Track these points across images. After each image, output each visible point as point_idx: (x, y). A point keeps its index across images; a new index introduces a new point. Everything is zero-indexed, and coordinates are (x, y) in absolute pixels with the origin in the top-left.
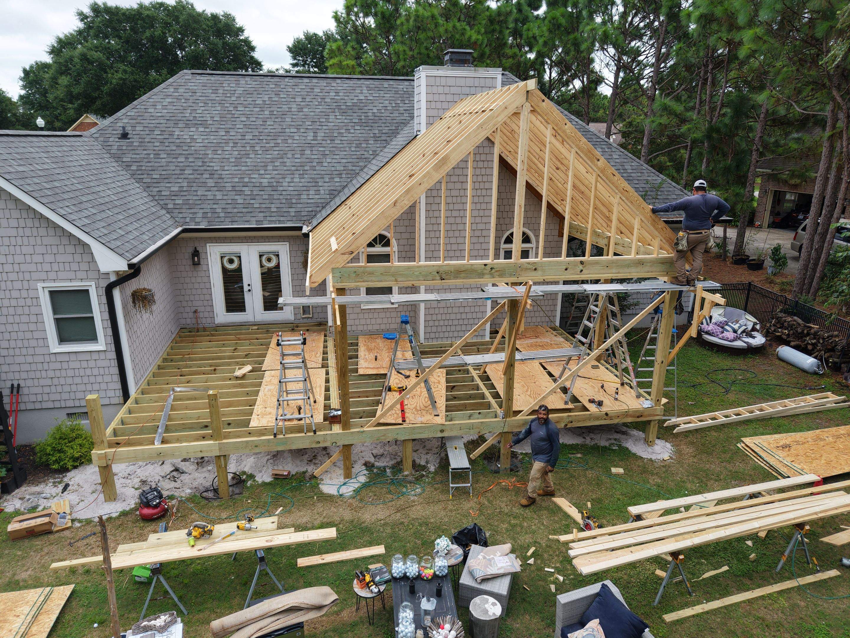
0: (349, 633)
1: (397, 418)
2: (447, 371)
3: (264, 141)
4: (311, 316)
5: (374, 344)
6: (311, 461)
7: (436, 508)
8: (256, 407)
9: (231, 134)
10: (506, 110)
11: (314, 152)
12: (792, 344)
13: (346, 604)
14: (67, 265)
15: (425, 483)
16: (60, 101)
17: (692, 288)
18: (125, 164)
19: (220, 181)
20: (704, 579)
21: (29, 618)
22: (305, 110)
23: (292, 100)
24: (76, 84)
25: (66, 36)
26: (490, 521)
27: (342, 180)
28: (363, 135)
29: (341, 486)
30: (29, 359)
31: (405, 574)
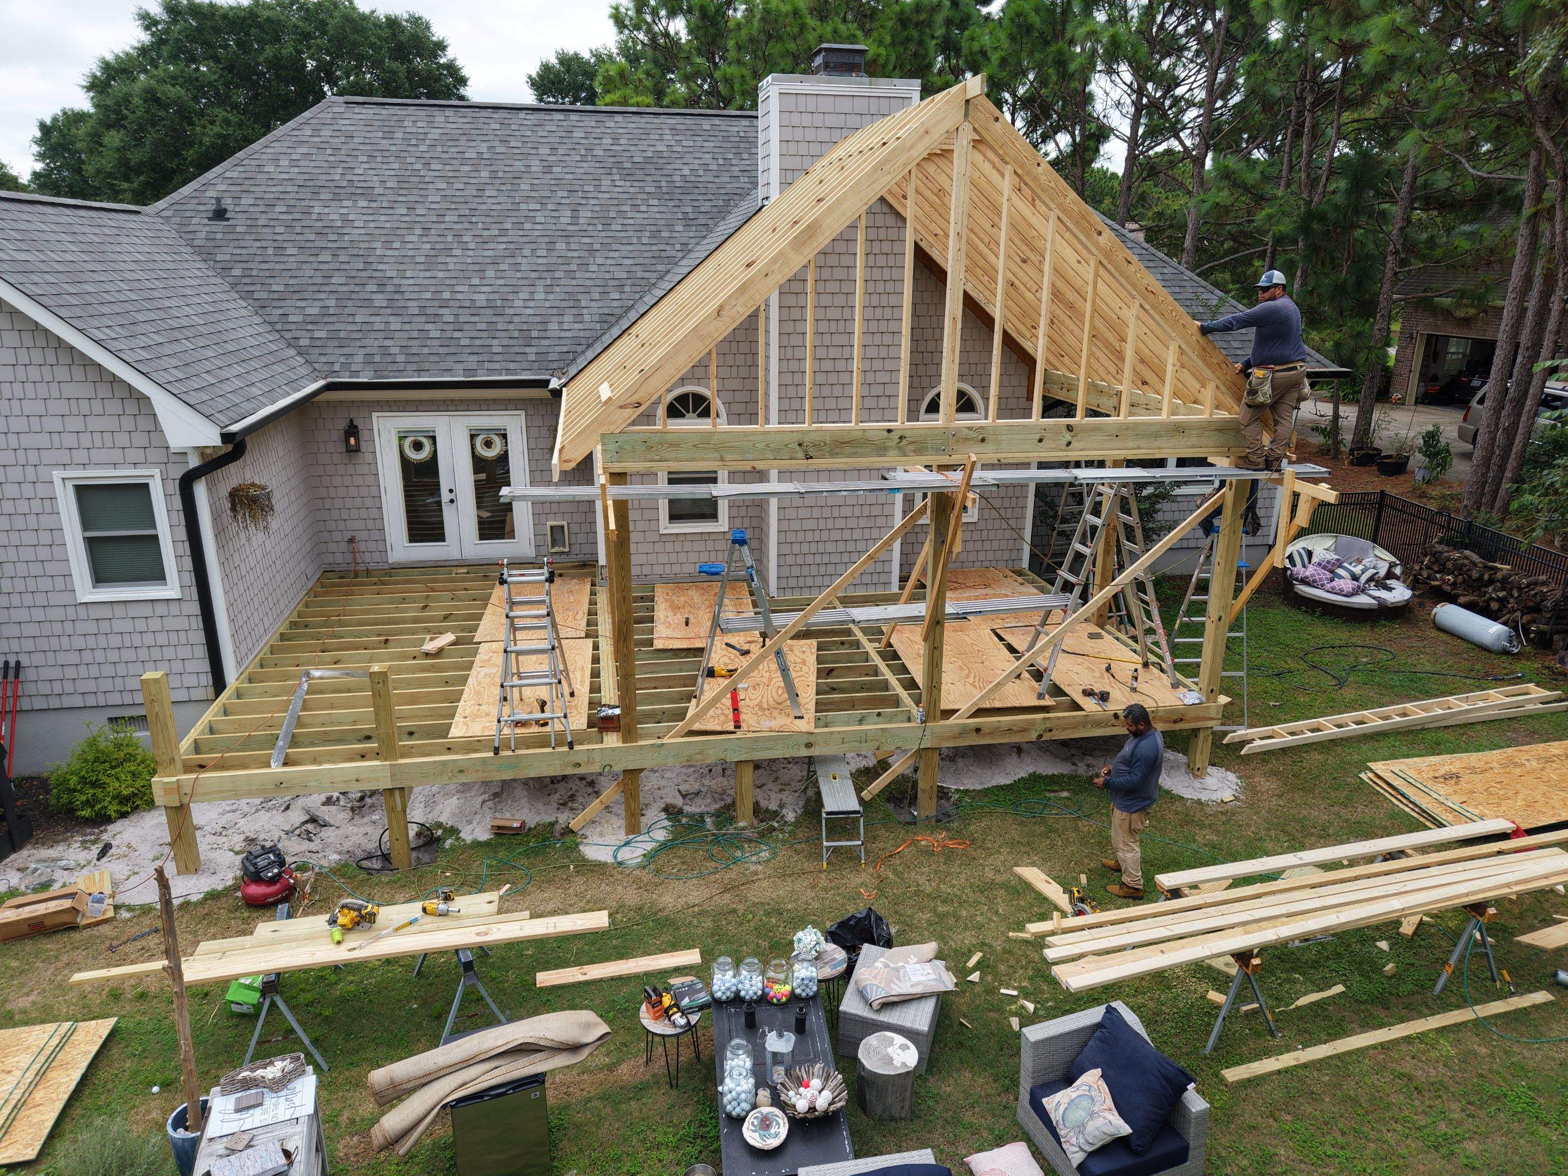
0: (632, 1103)
1: (725, 722)
2: (819, 643)
3: (480, 226)
4: (566, 550)
5: (683, 599)
6: (564, 804)
7: (797, 886)
8: (461, 704)
9: (418, 212)
10: (928, 137)
11: (573, 247)
12: (1462, 600)
13: (628, 1053)
14: (108, 436)
15: (777, 840)
16: (106, 177)
17: (1275, 476)
18: (219, 265)
19: (396, 296)
20: (1298, 1008)
21: (30, 1075)
22: (555, 169)
23: (533, 152)
24: (136, 146)
25: (117, 57)
26: (898, 908)
27: (624, 296)
28: (664, 216)
29: (620, 847)
30: (38, 614)
31: (737, 992)
